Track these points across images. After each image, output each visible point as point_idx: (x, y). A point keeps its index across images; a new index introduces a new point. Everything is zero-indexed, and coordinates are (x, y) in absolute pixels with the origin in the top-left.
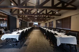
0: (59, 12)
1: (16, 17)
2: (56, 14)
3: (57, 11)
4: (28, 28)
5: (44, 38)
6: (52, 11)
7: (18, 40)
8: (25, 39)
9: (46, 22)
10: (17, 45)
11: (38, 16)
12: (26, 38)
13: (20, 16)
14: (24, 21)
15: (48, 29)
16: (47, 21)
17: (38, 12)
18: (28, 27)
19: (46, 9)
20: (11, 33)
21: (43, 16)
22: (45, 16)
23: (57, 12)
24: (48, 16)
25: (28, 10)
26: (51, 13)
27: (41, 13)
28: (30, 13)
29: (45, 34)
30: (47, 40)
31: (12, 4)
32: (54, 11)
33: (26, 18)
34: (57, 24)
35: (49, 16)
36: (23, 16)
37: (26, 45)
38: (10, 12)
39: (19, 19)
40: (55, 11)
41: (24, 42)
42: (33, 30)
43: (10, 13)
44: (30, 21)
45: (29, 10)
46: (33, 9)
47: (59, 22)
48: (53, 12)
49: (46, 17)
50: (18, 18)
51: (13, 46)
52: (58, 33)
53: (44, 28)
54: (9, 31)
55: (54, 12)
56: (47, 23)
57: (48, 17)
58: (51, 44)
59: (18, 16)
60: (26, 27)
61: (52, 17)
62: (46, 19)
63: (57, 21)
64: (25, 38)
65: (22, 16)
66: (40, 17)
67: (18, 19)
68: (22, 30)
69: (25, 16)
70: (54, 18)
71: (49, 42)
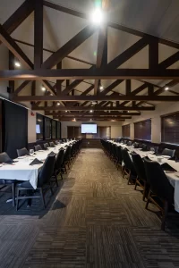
0: (172, 89)
1: (27, 105)
2: (161, 94)
3: (167, 85)
4: (65, 144)
5: (120, 178)
6: (146, 85)
7: (35, 187)
8: (56, 181)
9: (125, 123)
10: (30, 202)
11: (99, 102)
12: (59, 177)
13: (39, 103)
14: (51, 120)
15: (136, 147)
16: (130, 118)
17: (101, 88)
18: (63, 141)
19: (128, 78)
20: (10, 162)
21: (115, 101)
22: (121, 102)
23: (167, 89)
24: (134, 103)
25: (64, 84)
26: (144, 92)
27: (110, 93)
28: (71, 93)
29: (123, 164)
30: (133, 186)
31: (17, 65)
32: (157, 86)
33: (57, 111)
34: (164, 128)
35: (137, 102)
36: (49, 105)
37: (61, 205)
38: (9, 90)
39: (35, 112)
40: (160, 83)
41: (54, 194)
42: (83, 150)
43: (7, 95)
44: (72, 118)
45: (68, 81)
46: (82, 80)
47: (170, 122)
48: (151, 86)
49: (126, 105)
50: (33, 109)
51: (19, 208)
52: (172, 163)
53: (118, 144)
54: (4, 153)
55: (156, 89)
56: (128, 126)
57: (135, 107)
58: (149, 201)
59: (32, 103)
60: (57, 138)
61: (147, 105)
62: (125, 113)
63: (163, 118)
64: (56, 177)
65: (46, 103)
66: (105, 107)
67: (32, 114)
68: (46, 149)
69: (54, 103)
70: (152, 109)
71: (142, 196)
